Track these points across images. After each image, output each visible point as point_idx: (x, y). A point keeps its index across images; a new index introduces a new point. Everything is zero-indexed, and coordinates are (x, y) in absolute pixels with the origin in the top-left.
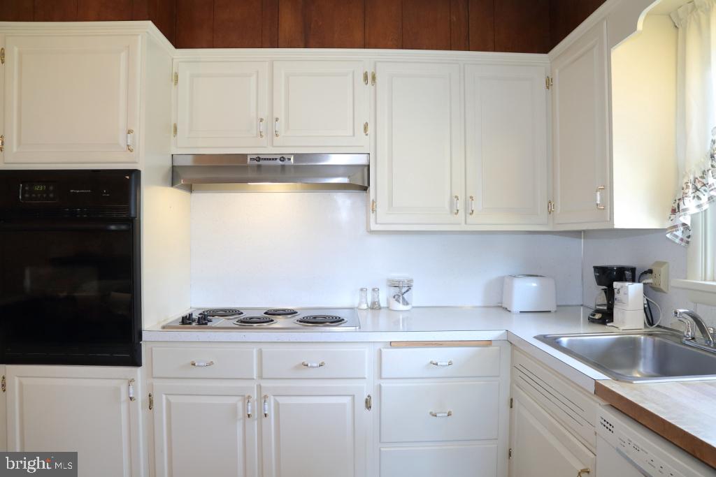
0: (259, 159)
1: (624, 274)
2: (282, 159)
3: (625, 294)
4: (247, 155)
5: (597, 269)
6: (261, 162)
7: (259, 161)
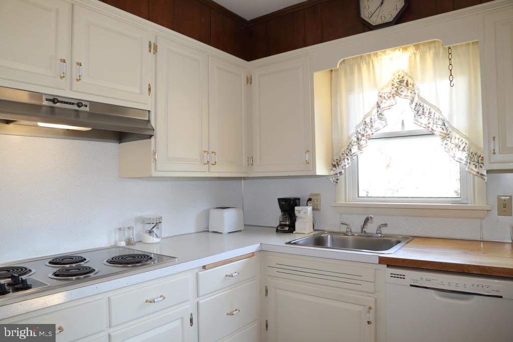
0: (54, 100)
1: (296, 202)
2: (80, 105)
3: (305, 213)
4: (42, 94)
5: (280, 200)
6: (58, 105)
7: (55, 103)
